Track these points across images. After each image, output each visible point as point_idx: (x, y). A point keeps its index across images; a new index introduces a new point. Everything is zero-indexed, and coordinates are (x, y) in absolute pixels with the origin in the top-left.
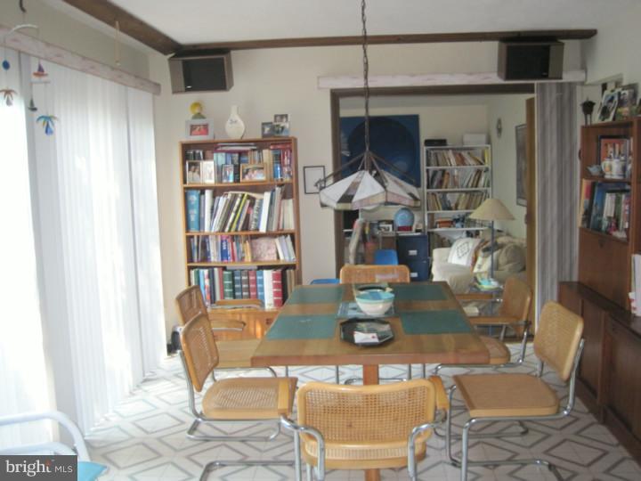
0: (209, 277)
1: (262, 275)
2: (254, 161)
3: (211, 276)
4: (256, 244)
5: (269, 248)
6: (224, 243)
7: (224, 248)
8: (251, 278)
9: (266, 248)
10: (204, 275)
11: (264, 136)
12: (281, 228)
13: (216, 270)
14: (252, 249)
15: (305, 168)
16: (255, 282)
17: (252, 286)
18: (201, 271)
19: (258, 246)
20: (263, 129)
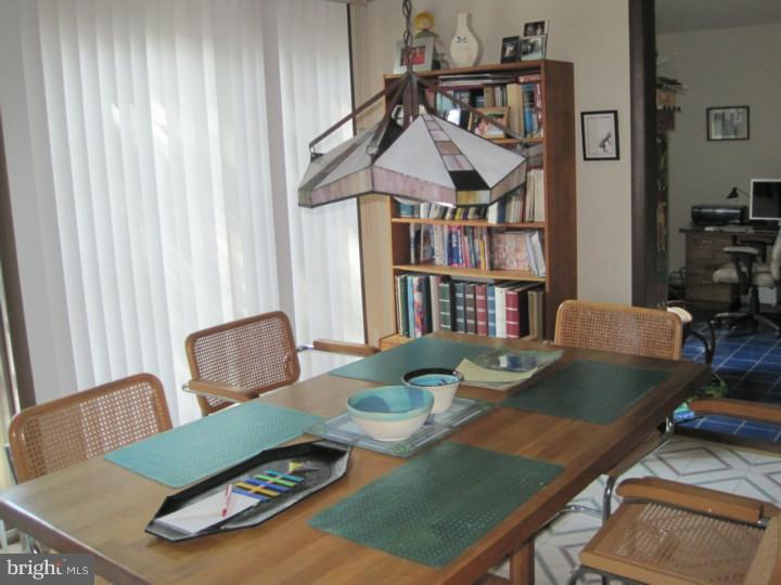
0: (420, 289)
1: (493, 294)
2: (494, 105)
3: (425, 288)
4: (499, 242)
5: (517, 250)
6: (454, 237)
7: (454, 245)
8: (479, 297)
9: (512, 250)
10: (412, 285)
11: (504, 60)
12: (527, 218)
13: (432, 278)
14: (492, 250)
15: (583, 114)
16: (486, 304)
17: (480, 310)
18: (409, 278)
19: (502, 246)
20: (504, 49)
